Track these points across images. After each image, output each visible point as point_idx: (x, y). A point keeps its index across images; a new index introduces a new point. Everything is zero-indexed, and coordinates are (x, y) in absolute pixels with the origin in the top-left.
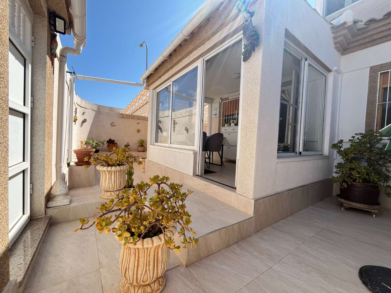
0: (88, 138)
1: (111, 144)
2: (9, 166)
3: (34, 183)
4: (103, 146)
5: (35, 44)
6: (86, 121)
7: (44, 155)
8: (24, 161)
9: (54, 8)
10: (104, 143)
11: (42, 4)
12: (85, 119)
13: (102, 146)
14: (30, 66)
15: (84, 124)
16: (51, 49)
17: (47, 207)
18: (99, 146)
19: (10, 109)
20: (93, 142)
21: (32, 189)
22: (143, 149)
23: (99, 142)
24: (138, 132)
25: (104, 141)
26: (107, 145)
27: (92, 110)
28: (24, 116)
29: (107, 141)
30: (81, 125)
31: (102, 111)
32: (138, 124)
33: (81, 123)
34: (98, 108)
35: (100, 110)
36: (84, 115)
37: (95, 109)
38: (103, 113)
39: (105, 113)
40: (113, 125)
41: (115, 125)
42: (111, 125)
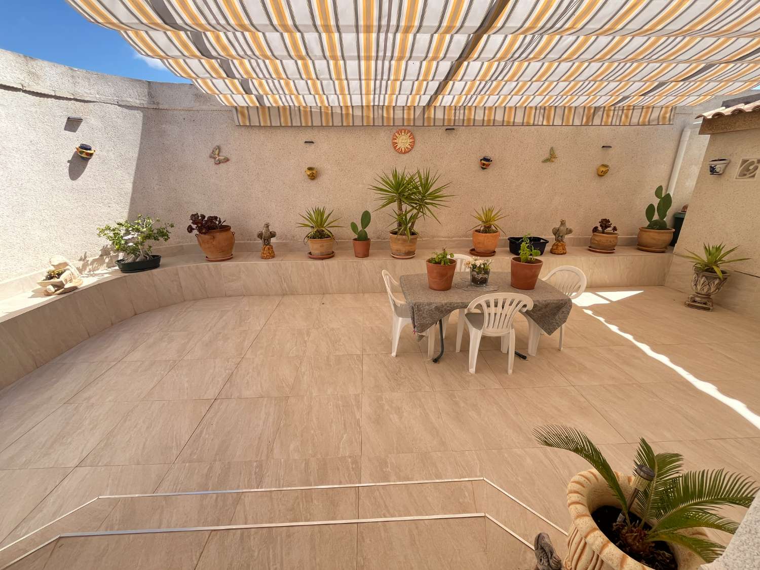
6: (89, 155)
12: (82, 146)
24: (312, 177)
27: (118, 105)
30: (68, 171)
31: (166, 107)
32: (308, 145)
33: (69, 161)
34: (150, 95)
35: (158, 103)
36: (79, 128)
37: (136, 99)
38: (175, 112)
39: (182, 113)
40: (218, 160)
41: (223, 158)
42: (213, 160)
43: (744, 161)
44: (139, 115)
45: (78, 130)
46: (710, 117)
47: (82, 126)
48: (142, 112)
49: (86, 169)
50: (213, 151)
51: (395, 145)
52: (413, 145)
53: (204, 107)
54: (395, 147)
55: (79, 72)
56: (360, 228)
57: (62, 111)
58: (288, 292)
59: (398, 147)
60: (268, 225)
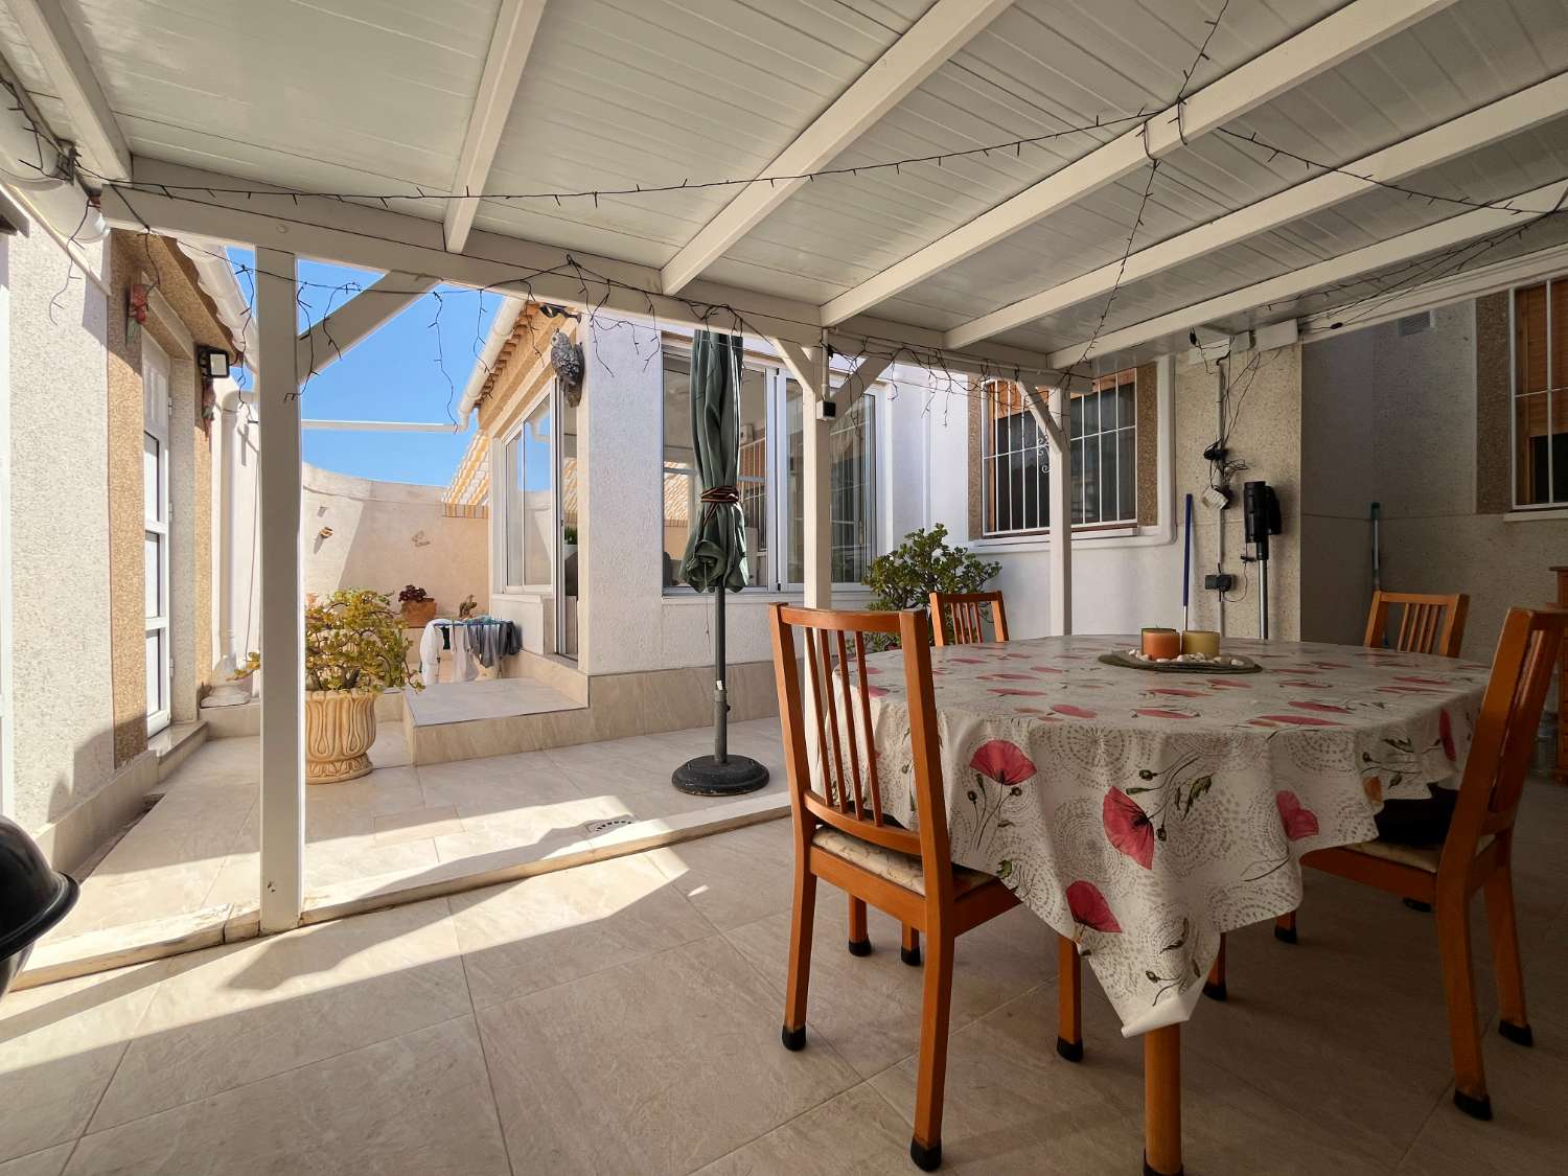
1: (414, 603)
2: (147, 615)
3: (178, 658)
5: (174, 409)
6: (332, 536)
7: (193, 606)
8: (159, 615)
9: (205, 340)
10: (390, 598)
11: (182, 346)
12: (326, 528)
14: (167, 452)
15: (324, 544)
16: (203, 410)
17: (200, 706)
19: (147, 531)
21: (174, 667)
25: (391, 594)
26: (400, 606)
28: (158, 537)
29: (402, 594)
34: (373, 491)
35: (377, 498)
40: (420, 543)
41: (425, 541)
42: (415, 542)
44: (361, 505)
48: (364, 503)
60: (472, 596)
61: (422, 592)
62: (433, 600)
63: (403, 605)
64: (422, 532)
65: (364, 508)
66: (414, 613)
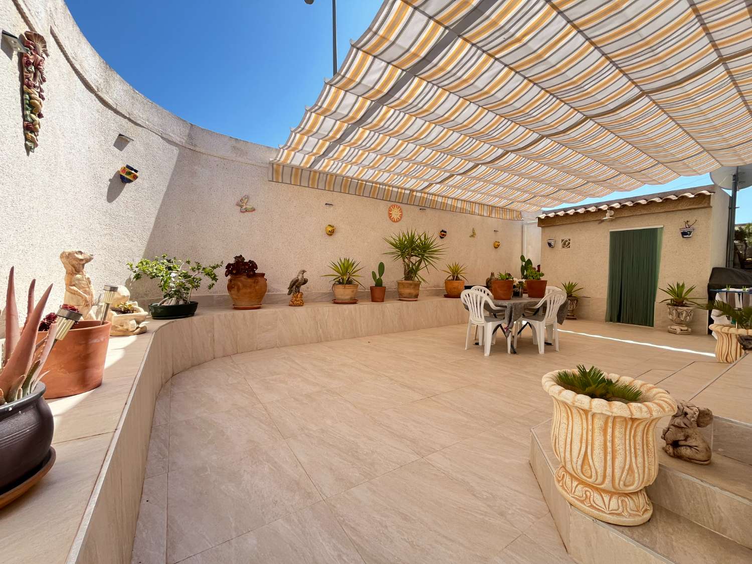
0: (149, 254)
1: (243, 278)
4: (213, 284)
6: (135, 177)
10: (215, 271)
12: (128, 167)
13: (210, 287)
15: (125, 190)
18: (193, 287)
20: (170, 268)
22: (353, 292)
23: (193, 269)
24: (331, 233)
25: (218, 266)
26: (227, 282)
27: (162, 137)
29: (228, 266)
30: (107, 190)
31: (203, 150)
32: (328, 206)
33: (110, 180)
34: (190, 136)
35: (195, 146)
36: (125, 148)
37: (178, 136)
38: (209, 157)
39: (216, 159)
40: (245, 208)
41: (251, 207)
42: (239, 208)
43: (563, 240)
44: (176, 151)
45: (124, 150)
46: (543, 218)
47: (129, 147)
48: (180, 149)
49: (122, 194)
50: (242, 199)
51: (390, 215)
52: (401, 216)
53: (239, 159)
54: (390, 217)
55: (140, 96)
56: (378, 277)
57: (116, 125)
58: (322, 339)
59: (392, 218)
60: (304, 271)
61: (252, 265)
62: (263, 275)
63: (230, 281)
64: (247, 197)
65: (180, 154)
66: (244, 291)
